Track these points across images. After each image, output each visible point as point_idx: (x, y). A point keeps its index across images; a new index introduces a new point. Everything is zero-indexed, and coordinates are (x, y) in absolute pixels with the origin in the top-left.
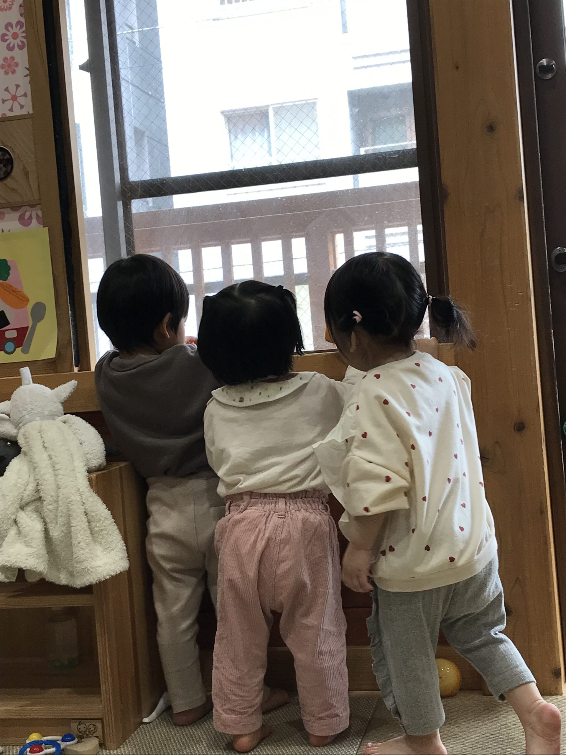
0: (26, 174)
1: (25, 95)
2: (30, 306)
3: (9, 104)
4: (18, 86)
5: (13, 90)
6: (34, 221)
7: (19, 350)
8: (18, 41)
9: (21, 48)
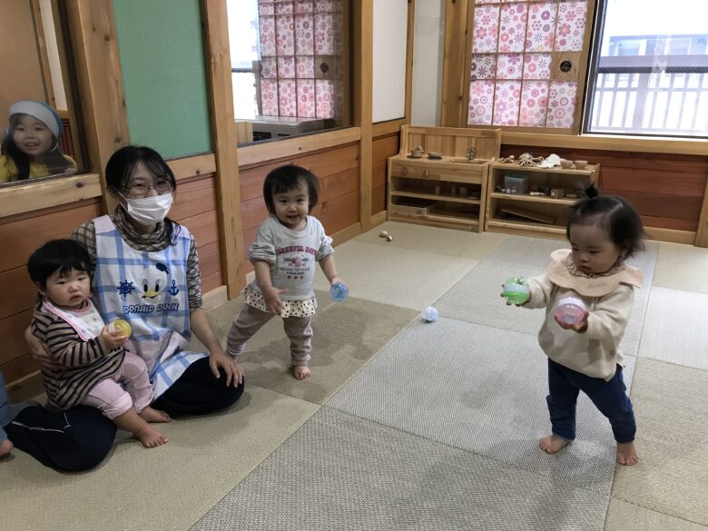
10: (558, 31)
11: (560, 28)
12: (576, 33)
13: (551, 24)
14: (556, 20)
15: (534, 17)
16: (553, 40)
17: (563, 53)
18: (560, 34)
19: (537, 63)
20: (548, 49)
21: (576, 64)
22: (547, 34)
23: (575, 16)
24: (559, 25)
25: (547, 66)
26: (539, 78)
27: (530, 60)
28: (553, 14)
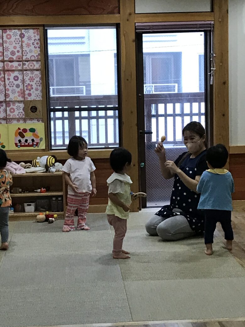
0: (40, 111)
1: (40, 96)
2: (39, 138)
3: (36, 97)
4: (38, 94)
5: (37, 94)
6: (40, 121)
7: (36, 147)
8: (39, 85)
9: (40, 86)
10: (25, 88)
11: (26, 86)
12: (37, 90)
13: (20, 84)
14: (23, 81)
15: (9, 79)
16: (23, 93)
17: (31, 101)
18: (27, 90)
19: (15, 107)
20: (21, 99)
21: (39, 107)
22: (19, 89)
23: (34, 79)
24: (25, 85)
25: (22, 109)
26: (17, 117)
27: (10, 106)
28: (20, 77)
